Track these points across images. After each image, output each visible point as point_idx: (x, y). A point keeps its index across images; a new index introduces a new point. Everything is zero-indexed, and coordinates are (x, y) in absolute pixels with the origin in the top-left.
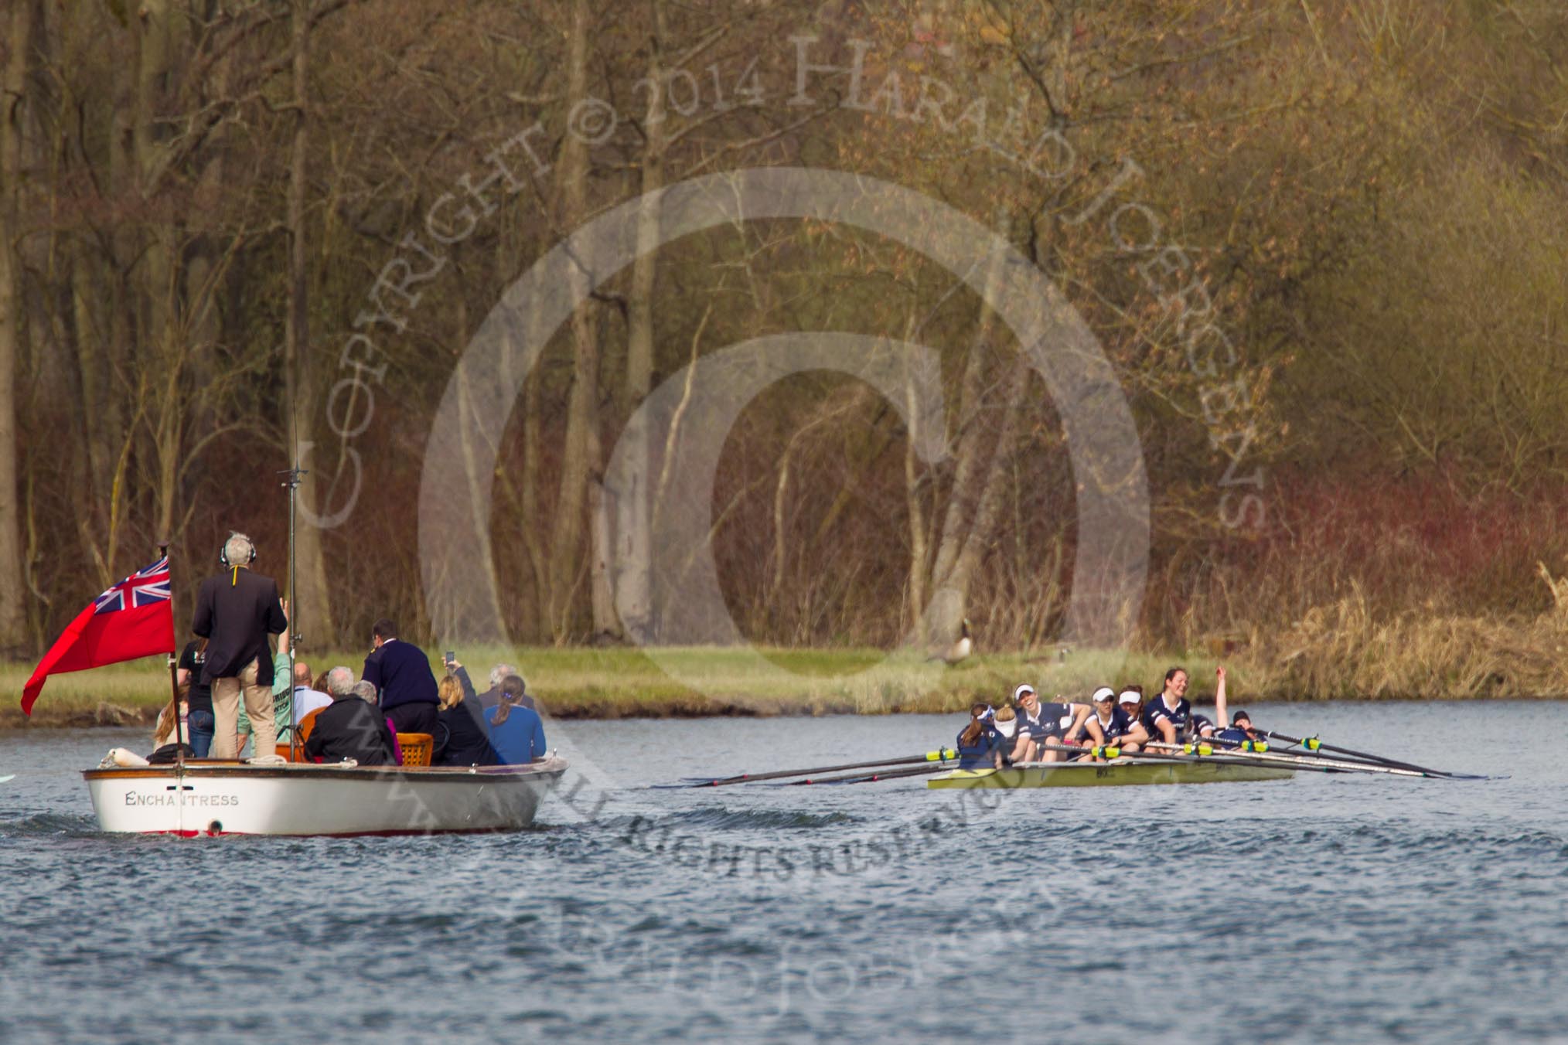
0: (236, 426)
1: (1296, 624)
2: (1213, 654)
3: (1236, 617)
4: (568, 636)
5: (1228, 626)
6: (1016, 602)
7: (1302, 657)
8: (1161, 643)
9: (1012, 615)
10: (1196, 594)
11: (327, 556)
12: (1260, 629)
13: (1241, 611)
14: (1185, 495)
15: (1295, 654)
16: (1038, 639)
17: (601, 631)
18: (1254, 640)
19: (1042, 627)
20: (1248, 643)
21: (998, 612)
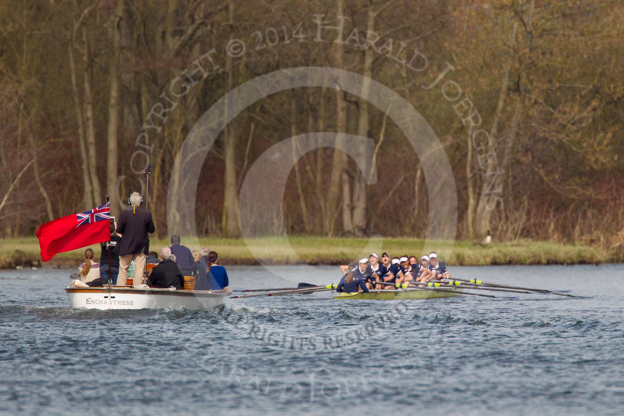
1: (619, 233)
2: (586, 244)
3: (595, 229)
4: (333, 233)
5: (592, 233)
6: (509, 223)
7: (620, 246)
8: (565, 240)
9: (508, 228)
10: (580, 220)
12: (604, 235)
13: (597, 227)
14: (576, 182)
15: (618, 244)
16: (517, 237)
17: (346, 231)
18: (602, 239)
19: (519, 232)
20: (599, 240)
21: (502, 227)
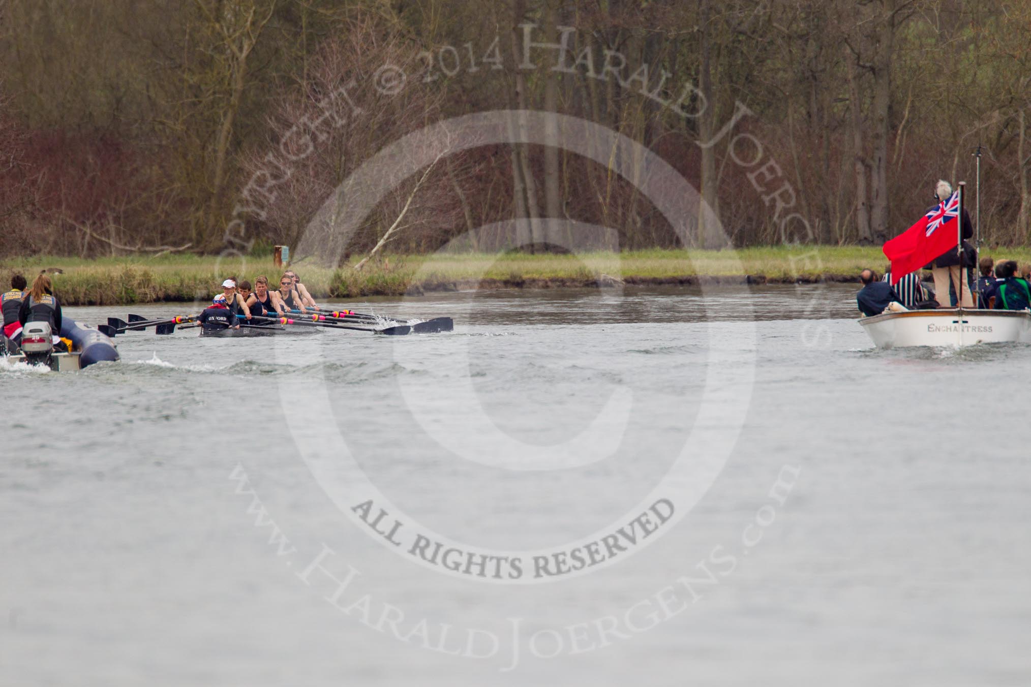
0: (673, 131)
4: (846, 241)
11: (721, 198)
17: (862, 238)
